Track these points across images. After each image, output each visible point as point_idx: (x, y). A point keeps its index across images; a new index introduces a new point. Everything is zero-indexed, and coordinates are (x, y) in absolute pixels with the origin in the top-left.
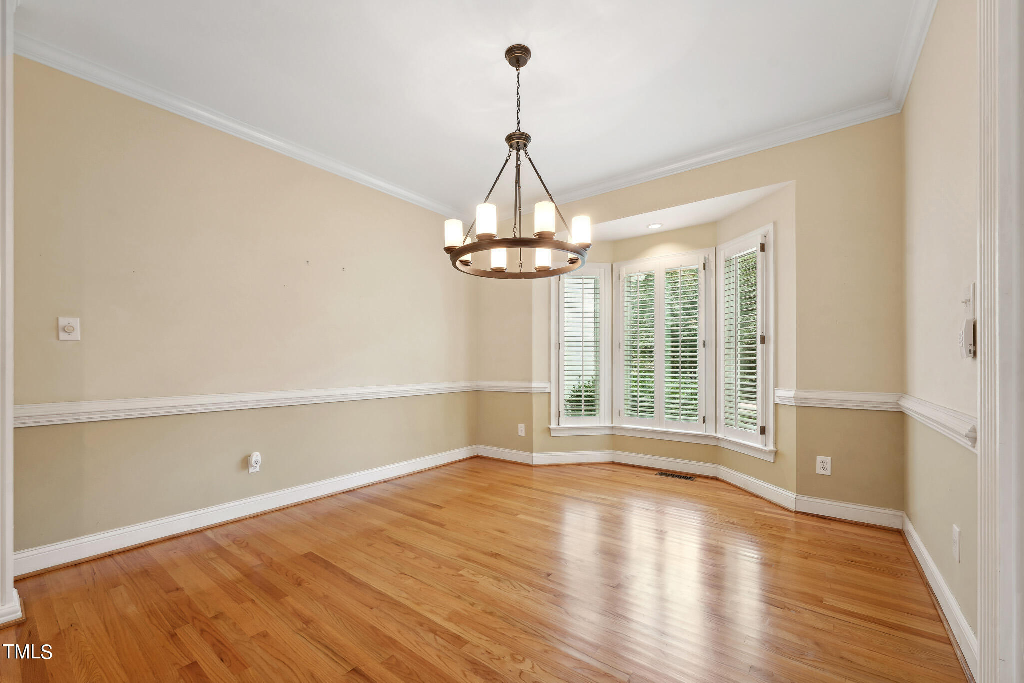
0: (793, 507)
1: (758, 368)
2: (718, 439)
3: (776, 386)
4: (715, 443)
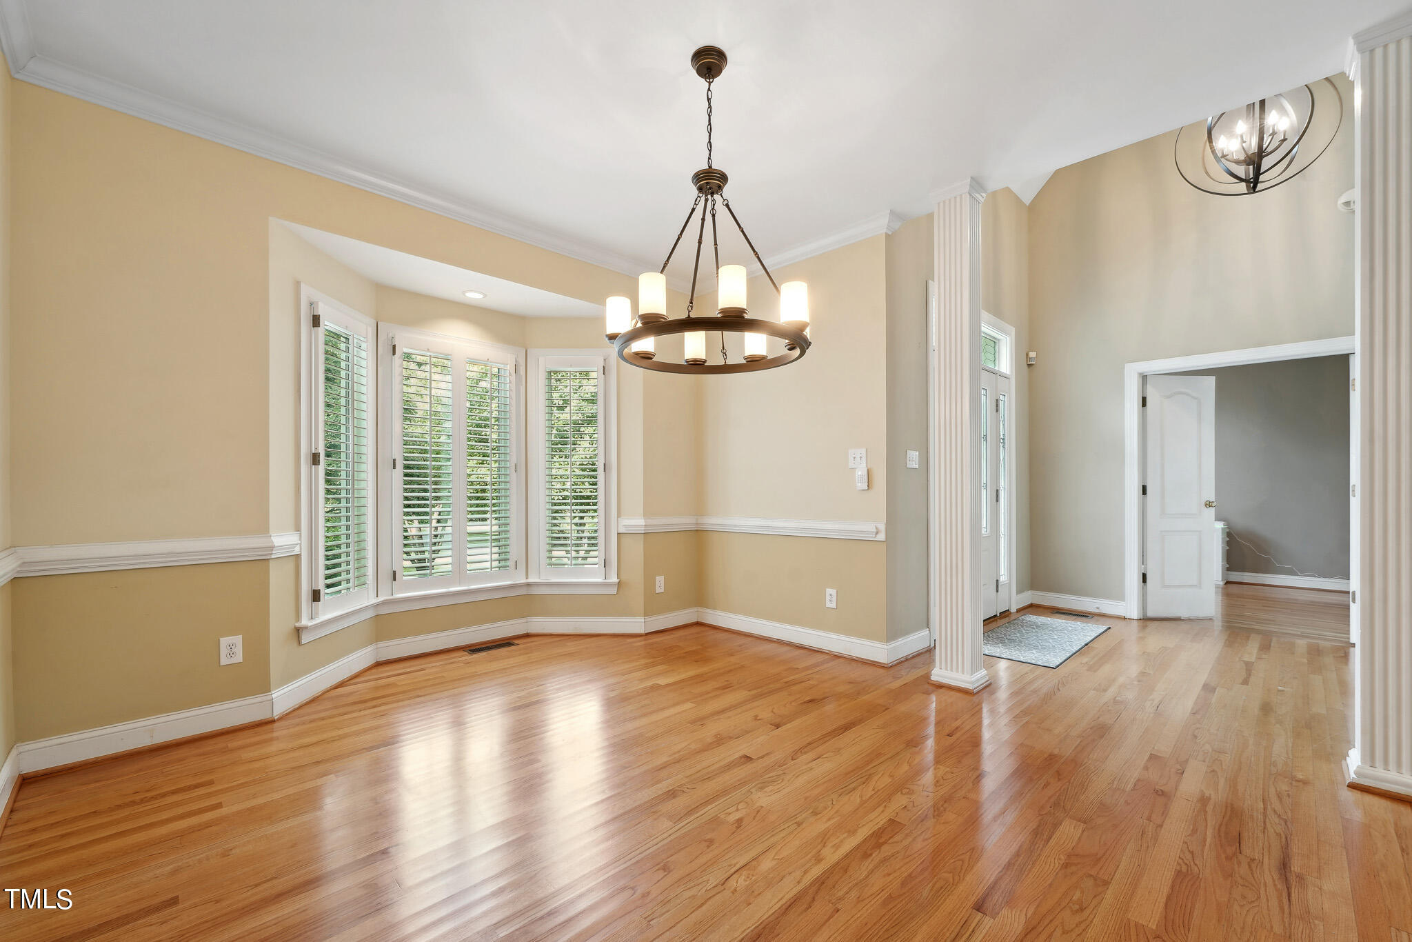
0: (641, 631)
1: (599, 497)
2: (528, 585)
3: (619, 515)
4: (523, 592)
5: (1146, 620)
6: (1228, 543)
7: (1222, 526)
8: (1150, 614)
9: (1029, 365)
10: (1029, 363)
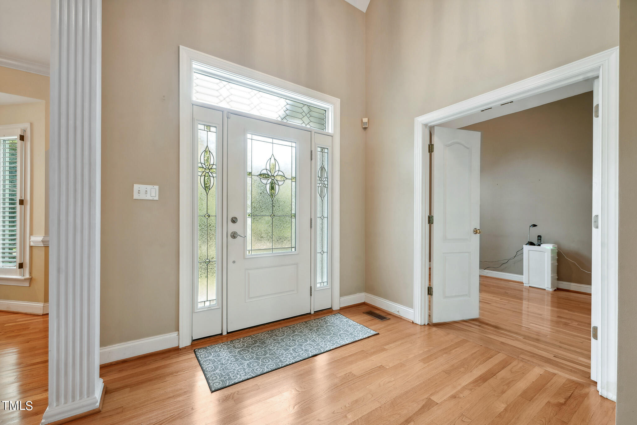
0: (41, 312)
1: (17, 222)
3: (31, 234)
5: (431, 325)
6: (558, 261)
7: (552, 247)
8: (435, 320)
9: (365, 128)
10: (363, 126)
